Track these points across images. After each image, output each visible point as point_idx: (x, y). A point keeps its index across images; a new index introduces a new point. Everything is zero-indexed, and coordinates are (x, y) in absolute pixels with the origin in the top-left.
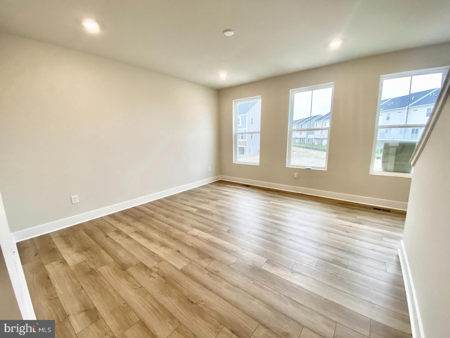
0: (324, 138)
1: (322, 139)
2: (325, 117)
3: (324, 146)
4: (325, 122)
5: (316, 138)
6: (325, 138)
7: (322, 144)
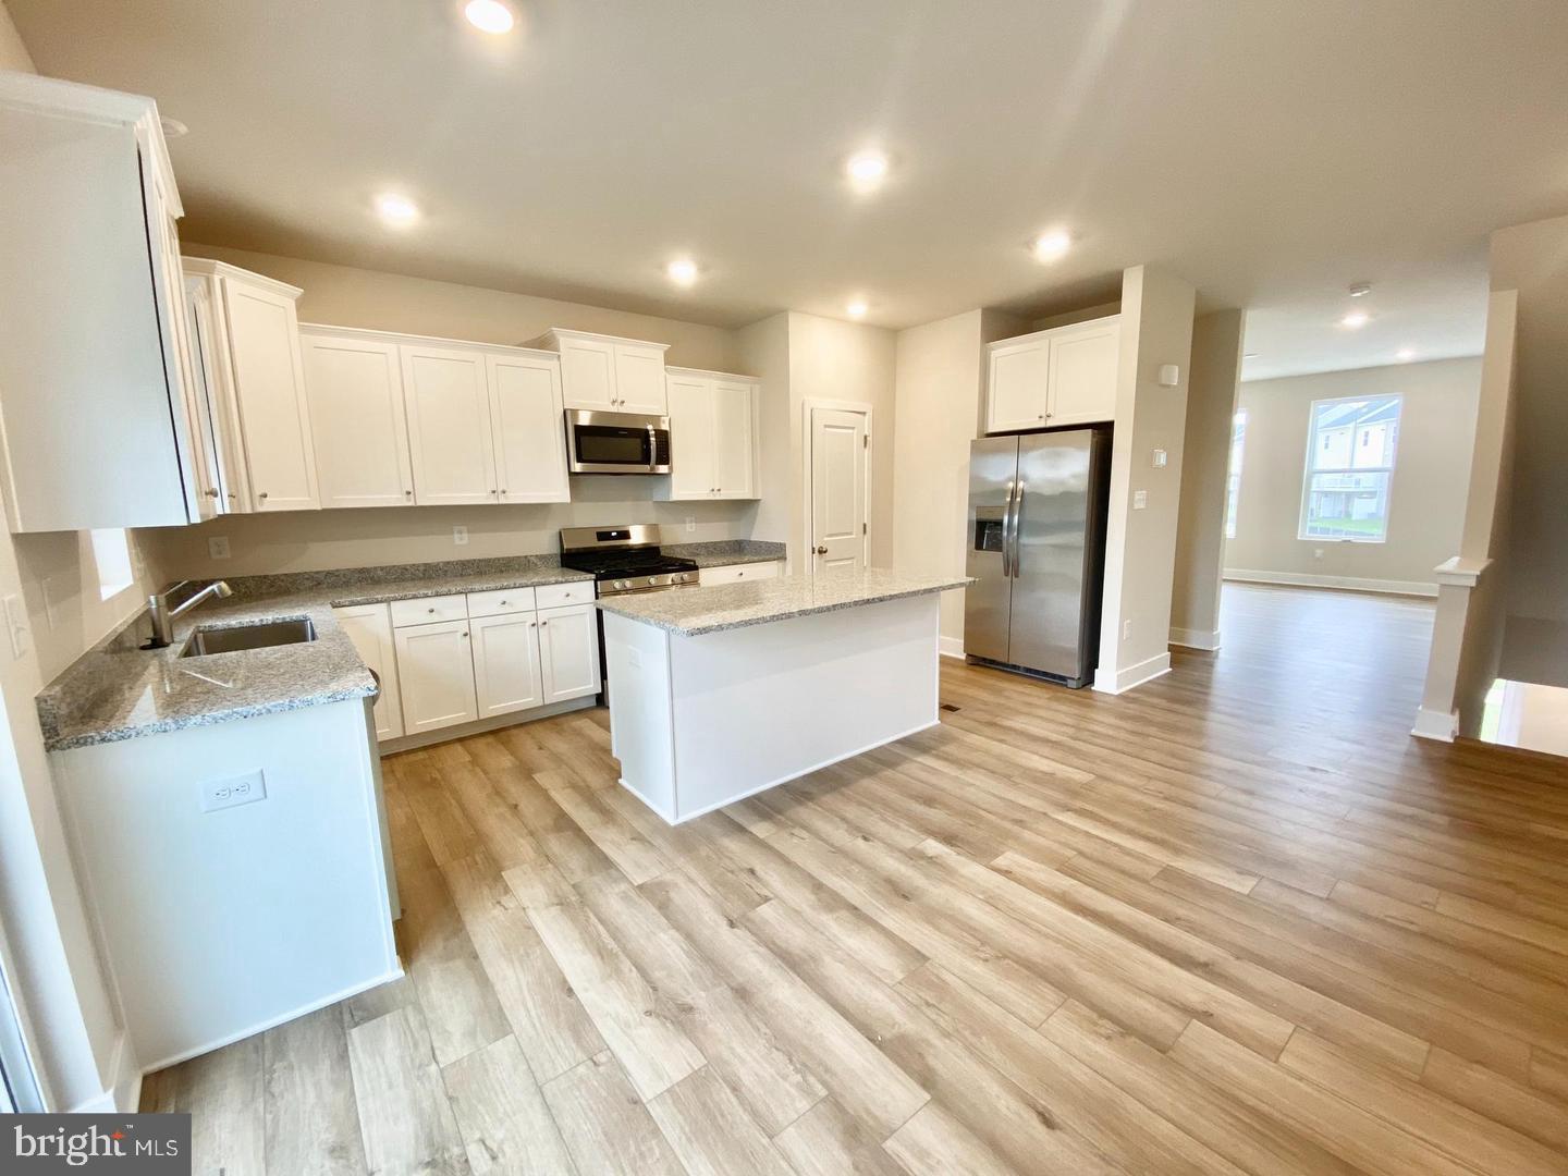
0: (1362, 490)
1: (1349, 496)
2: (1367, 413)
3: (1357, 521)
4: (1367, 434)
5: (1326, 489)
6: (1363, 493)
7: (1348, 515)
